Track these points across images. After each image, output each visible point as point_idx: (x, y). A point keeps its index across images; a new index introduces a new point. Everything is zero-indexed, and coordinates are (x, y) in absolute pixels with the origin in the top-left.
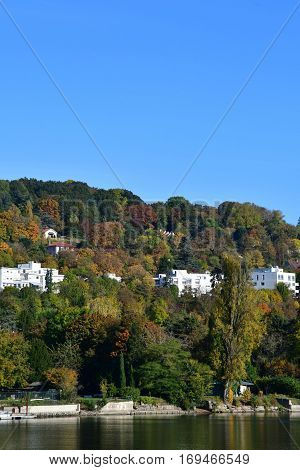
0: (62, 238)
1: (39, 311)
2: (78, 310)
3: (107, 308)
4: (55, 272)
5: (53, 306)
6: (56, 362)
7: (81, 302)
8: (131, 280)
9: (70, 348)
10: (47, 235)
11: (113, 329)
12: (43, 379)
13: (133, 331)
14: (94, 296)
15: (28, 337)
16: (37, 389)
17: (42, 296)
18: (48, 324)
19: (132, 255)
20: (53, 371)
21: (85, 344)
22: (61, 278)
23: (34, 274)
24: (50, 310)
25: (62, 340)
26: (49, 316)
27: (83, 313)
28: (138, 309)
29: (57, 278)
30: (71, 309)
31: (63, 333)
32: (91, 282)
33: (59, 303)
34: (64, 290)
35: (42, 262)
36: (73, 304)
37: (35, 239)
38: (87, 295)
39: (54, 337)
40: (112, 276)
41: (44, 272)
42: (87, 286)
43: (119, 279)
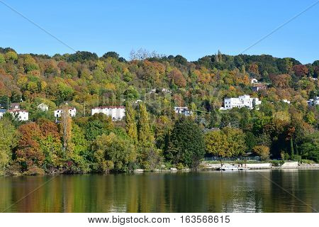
0: (260, 83)
1: (250, 118)
2: (268, 118)
3: (283, 117)
4: (257, 99)
5: (256, 116)
6: (259, 143)
7: (270, 114)
8: (295, 102)
9: (265, 137)
10: (252, 82)
11: (287, 127)
12: (253, 151)
13: (297, 128)
14: (277, 111)
15: (245, 131)
16: (250, 155)
17: (251, 111)
18: (254, 125)
19: (295, 90)
20: (257, 147)
21: (273, 135)
22: (260, 102)
23: (246, 101)
24: (255, 118)
25: (261, 133)
26: (254, 121)
27: (271, 119)
28: (299, 117)
29: (258, 102)
30: (265, 118)
31: (262, 129)
32: (275, 104)
33: (259, 114)
34: (262, 109)
35: (250, 95)
36: (266, 115)
37: (247, 84)
38: (273, 111)
39: (257, 131)
40: (285, 101)
41: (251, 100)
42: (273, 106)
43: (289, 102)
